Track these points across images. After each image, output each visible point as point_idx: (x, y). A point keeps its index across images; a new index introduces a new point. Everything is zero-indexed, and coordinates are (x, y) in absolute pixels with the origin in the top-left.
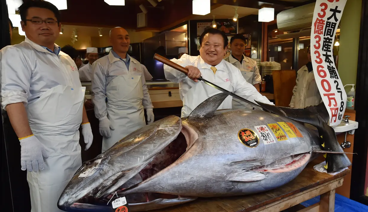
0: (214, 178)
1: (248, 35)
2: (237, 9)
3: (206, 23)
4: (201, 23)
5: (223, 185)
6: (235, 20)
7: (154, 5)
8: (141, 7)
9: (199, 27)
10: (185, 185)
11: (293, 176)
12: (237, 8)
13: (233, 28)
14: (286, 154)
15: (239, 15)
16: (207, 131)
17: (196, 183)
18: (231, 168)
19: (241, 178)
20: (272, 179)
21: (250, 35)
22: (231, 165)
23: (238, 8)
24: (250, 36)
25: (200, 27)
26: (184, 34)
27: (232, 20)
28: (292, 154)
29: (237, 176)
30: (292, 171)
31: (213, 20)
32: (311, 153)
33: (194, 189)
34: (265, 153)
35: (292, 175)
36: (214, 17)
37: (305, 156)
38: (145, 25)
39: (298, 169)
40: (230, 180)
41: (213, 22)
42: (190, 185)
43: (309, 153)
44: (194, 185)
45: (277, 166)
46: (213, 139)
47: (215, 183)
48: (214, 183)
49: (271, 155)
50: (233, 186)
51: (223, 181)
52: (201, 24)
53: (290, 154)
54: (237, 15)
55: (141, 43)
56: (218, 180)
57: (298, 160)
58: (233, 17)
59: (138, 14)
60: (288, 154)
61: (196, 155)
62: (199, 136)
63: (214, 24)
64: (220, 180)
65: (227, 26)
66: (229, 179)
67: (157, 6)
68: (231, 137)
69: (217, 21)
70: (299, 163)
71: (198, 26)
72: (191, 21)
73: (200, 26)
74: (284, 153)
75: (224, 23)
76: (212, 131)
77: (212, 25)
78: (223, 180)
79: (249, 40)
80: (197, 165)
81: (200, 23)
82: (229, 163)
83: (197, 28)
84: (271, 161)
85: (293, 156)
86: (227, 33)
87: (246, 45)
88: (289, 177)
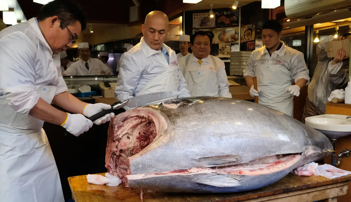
0: (179, 178)
1: (251, 25)
3: (203, 13)
4: (198, 14)
6: (234, 8)
9: (195, 18)
13: (235, 18)
14: (270, 152)
15: (239, 3)
17: (159, 180)
18: (199, 163)
19: (210, 181)
21: (254, 25)
22: (200, 160)
24: (254, 26)
25: (196, 19)
26: (179, 26)
27: (231, 9)
28: (277, 153)
31: (210, 10)
32: (302, 154)
33: (157, 185)
34: (243, 150)
36: (211, 6)
37: (294, 157)
38: (137, 19)
40: (198, 181)
41: (211, 12)
42: (153, 182)
43: (301, 154)
46: (183, 131)
47: (180, 182)
48: (178, 182)
49: (250, 152)
52: (197, 15)
53: (275, 152)
54: (237, 3)
55: (133, 39)
56: (183, 180)
57: (284, 162)
58: (231, 5)
59: (131, 8)
60: (272, 152)
61: (163, 148)
63: (212, 14)
64: (186, 180)
65: (227, 16)
68: (204, 130)
69: (215, 11)
70: (284, 164)
71: (193, 17)
72: (185, 12)
73: (196, 17)
74: (268, 151)
75: (224, 12)
76: (184, 122)
77: (209, 15)
79: (253, 30)
80: (162, 158)
81: (196, 14)
82: (197, 158)
83: (193, 20)
86: (227, 24)
87: (250, 36)
88: (269, 180)
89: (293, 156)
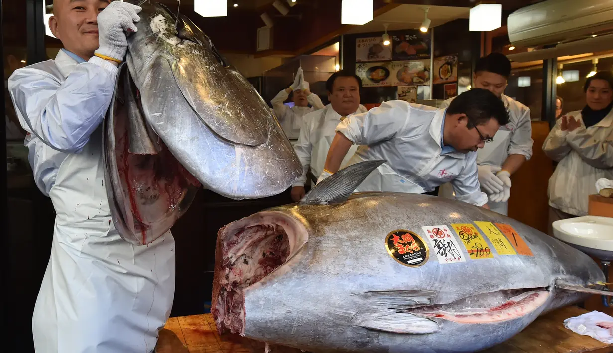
0: (331, 318)
1: (451, 57)
2: (427, 11)
3: (373, 38)
4: (364, 39)
5: (349, 333)
6: (424, 30)
7: (284, 12)
8: (264, 17)
9: (359, 46)
10: (276, 325)
11: (503, 334)
12: (427, 9)
13: (424, 45)
14: (488, 285)
15: (431, 22)
16: (326, 228)
17: (295, 322)
18: (365, 302)
19: (385, 323)
20: (452, 334)
21: (455, 57)
22: (366, 296)
23: (429, 9)
24: (456, 59)
25: (361, 47)
26: (334, 58)
27: (419, 31)
29: (377, 319)
30: (500, 323)
31: (384, 33)
32: (551, 289)
33: (292, 333)
34: (440, 281)
35: (500, 333)
36: (386, 27)
37: (536, 295)
38: (269, 46)
39: (514, 321)
40: (363, 324)
41: (385, 35)
42: (286, 326)
43: (547, 289)
44: (292, 326)
45: (468, 310)
46: (334, 245)
47: (333, 327)
48: (329, 327)
49: (454, 285)
50: (368, 338)
51: (349, 326)
52: (363, 41)
53: (498, 287)
54: (429, 22)
55: (262, 77)
56: (337, 321)
57: (519, 303)
58: (420, 25)
59: (259, 29)
60: (493, 286)
61: (300, 271)
62: (309, 238)
63: (387, 40)
64: (344, 322)
65: (411, 42)
66: (360, 323)
67: (288, 14)
68: (370, 244)
69: (391, 34)
70: (519, 309)
71: (357, 44)
72: (344, 36)
73: (361, 44)
74: (484, 283)
75: (407, 36)
76: (336, 230)
77: (382, 41)
78: (349, 324)
79: (454, 65)
80: (300, 290)
81: (361, 39)
82: (362, 292)
83: (357, 48)
84: (454, 297)
85: (509, 292)
86: (411, 55)
87: (449, 74)
88: (492, 335)
89: (533, 292)
